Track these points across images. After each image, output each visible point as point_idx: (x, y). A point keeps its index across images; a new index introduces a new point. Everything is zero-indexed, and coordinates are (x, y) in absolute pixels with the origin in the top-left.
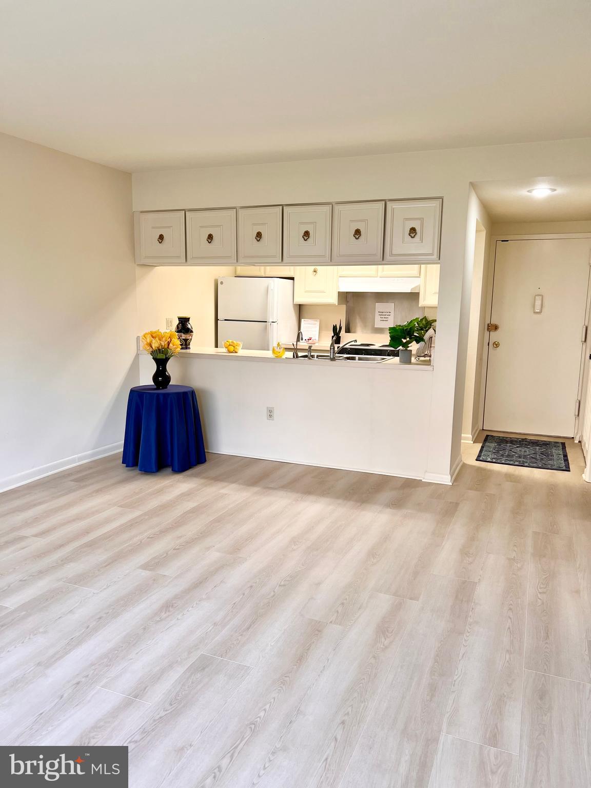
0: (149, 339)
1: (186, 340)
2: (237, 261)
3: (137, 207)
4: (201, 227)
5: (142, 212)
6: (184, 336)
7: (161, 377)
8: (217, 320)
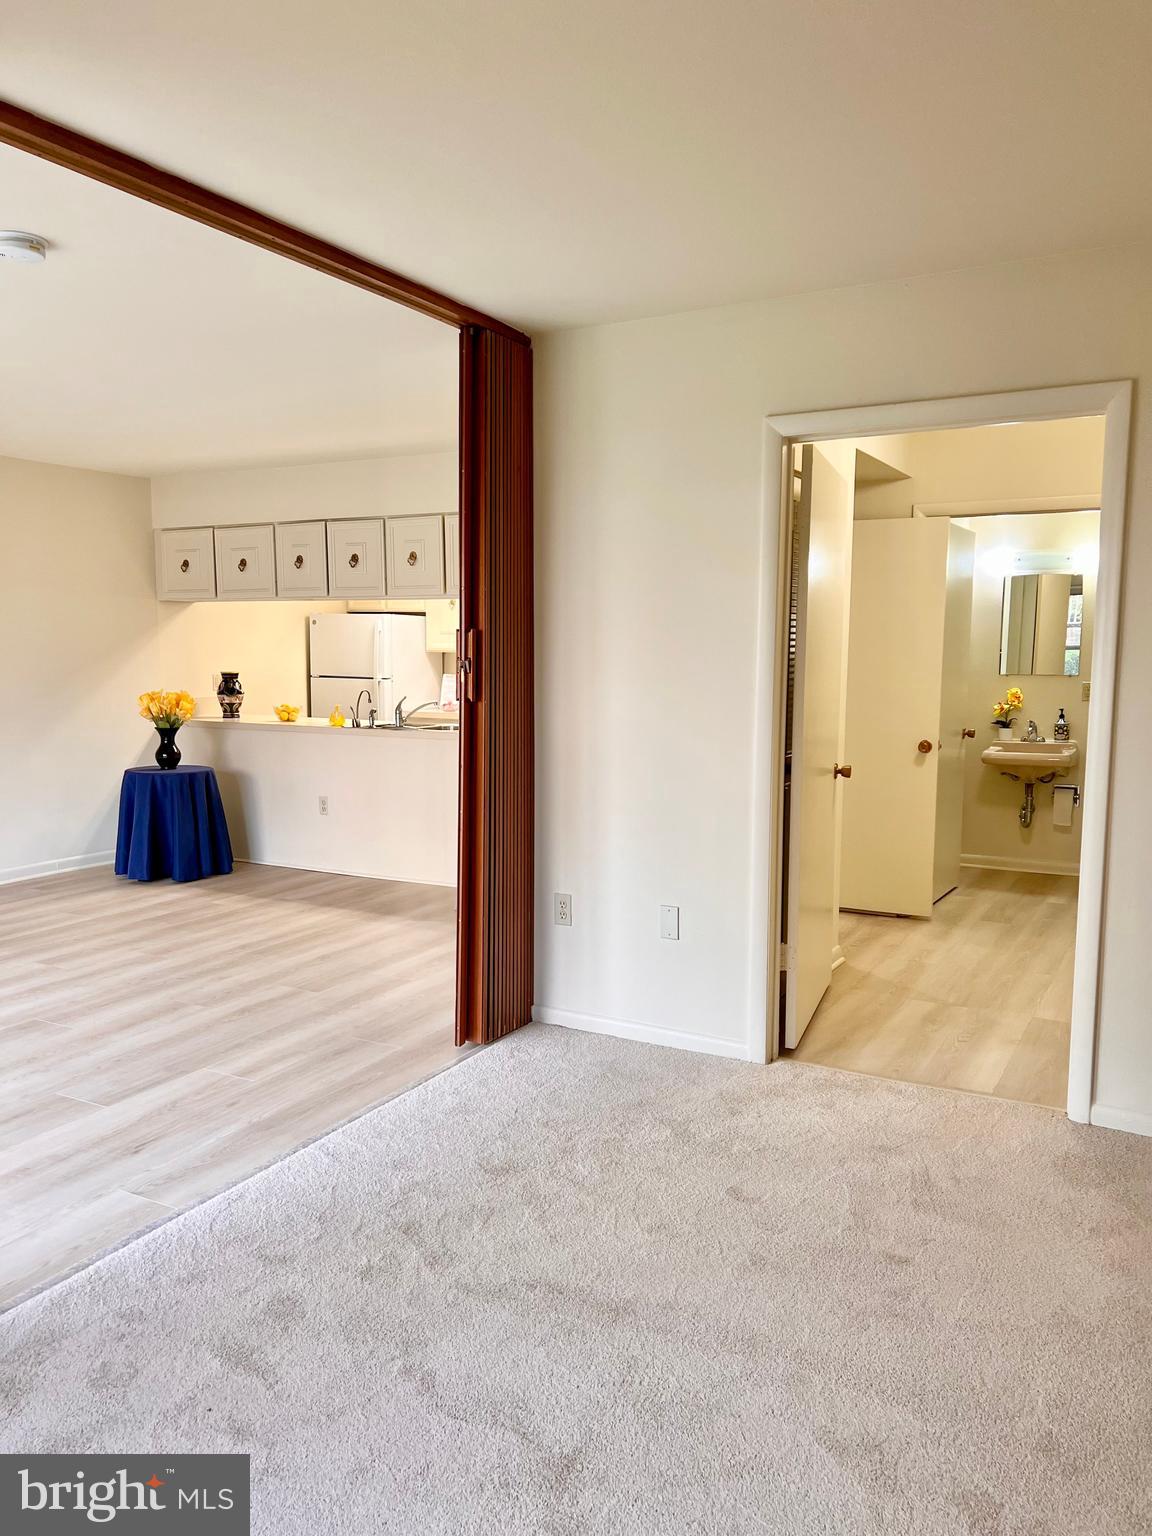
0: (146, 702)
1: (231, 705)
2: (277, 594)
3: (156, 525)
4: (233, 549)
5: (164, 530)
6: (227, 700)
7: (168, 753)
8: (309, 676)
